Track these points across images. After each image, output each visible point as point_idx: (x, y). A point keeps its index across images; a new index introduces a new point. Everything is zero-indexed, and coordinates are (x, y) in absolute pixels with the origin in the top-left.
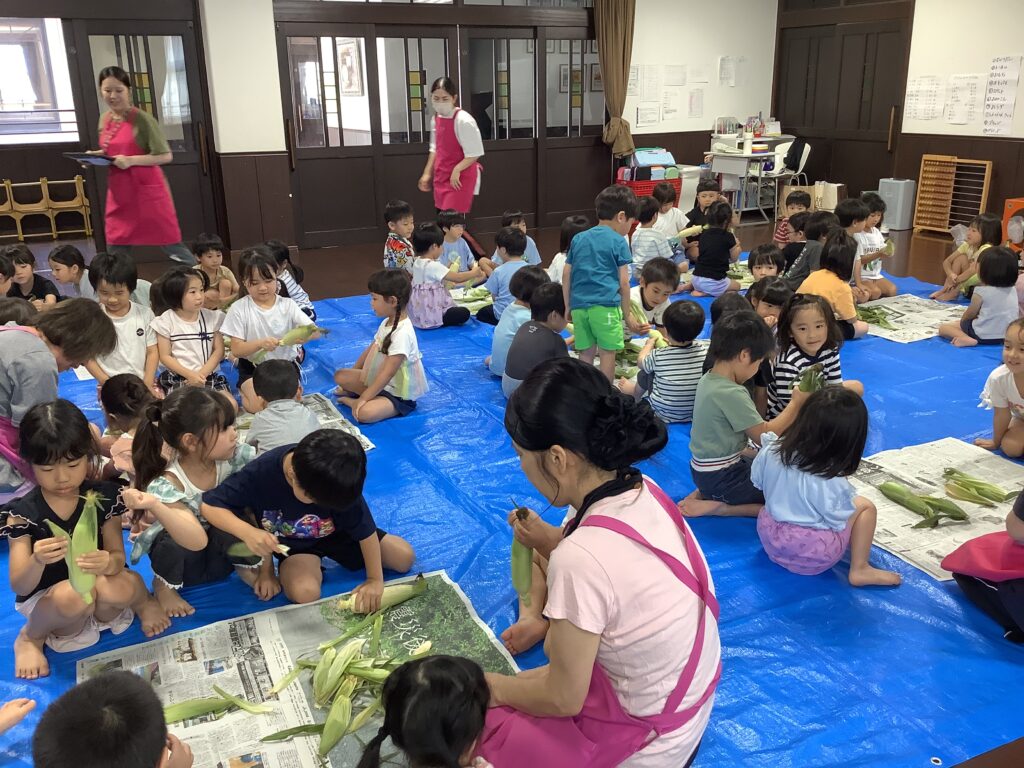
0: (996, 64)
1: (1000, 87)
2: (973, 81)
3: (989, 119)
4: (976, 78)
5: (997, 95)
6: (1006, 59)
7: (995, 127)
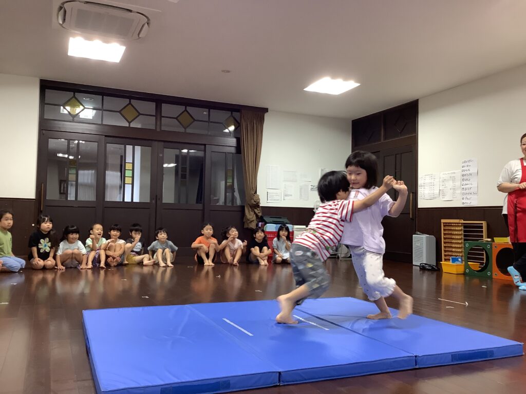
0: (464, 164)
1: (468, 177)
2: (453, 175)
3: (464, 197)
4: (454, 173)
5: (467, 182)
6: (469, 161)
7: (468, 201)
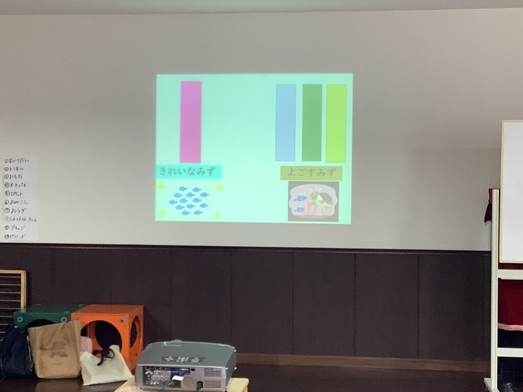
0: (9, 165)
1: (18, 190)
3: (10, 224)
5: (15, 198)
6: (20, 161)
7: (19, 233)
